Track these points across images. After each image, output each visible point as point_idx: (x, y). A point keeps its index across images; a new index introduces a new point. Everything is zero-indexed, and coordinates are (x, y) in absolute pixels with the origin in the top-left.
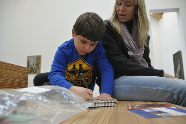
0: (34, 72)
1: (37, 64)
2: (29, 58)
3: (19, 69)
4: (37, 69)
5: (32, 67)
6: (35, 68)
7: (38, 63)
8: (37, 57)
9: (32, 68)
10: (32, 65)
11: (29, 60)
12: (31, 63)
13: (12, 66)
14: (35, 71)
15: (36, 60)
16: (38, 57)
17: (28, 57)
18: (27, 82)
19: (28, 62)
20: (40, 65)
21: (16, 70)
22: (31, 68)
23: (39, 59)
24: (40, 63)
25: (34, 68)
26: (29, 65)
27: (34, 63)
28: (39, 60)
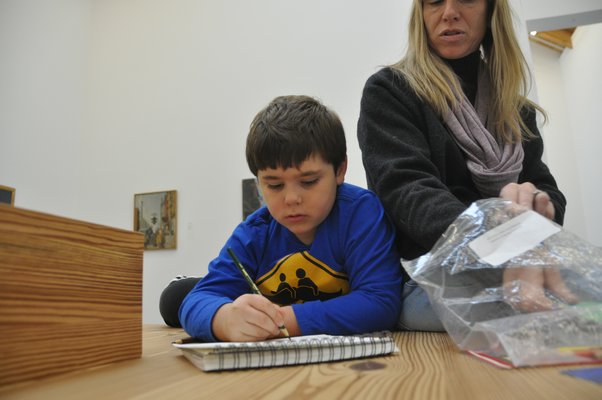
0: (156, 245)
1: (165, 219)
2: (140, 199)
3: (112, 238)
4: (165, 234)
5: (151, 229)
6: (160, 232)
7: (169, 216)
8: (163, 196)
9: (149, 232)
10: (151, 224)
11: (139, 206)
12: (147, 217)
13: (89, 231)
14: (159, 240)
15: (162, 205)
16: (166, 197)
17: (136, 195)
18: (141, 282)
19: (137, 213)
20: (174, 220)
21: (105, 241)
22: (147, 232)
23: (170, 203)
24: (174, 215)
25: (157, 232)
26: (141, 224)
27: (155, 214)
28: (171, 206)
